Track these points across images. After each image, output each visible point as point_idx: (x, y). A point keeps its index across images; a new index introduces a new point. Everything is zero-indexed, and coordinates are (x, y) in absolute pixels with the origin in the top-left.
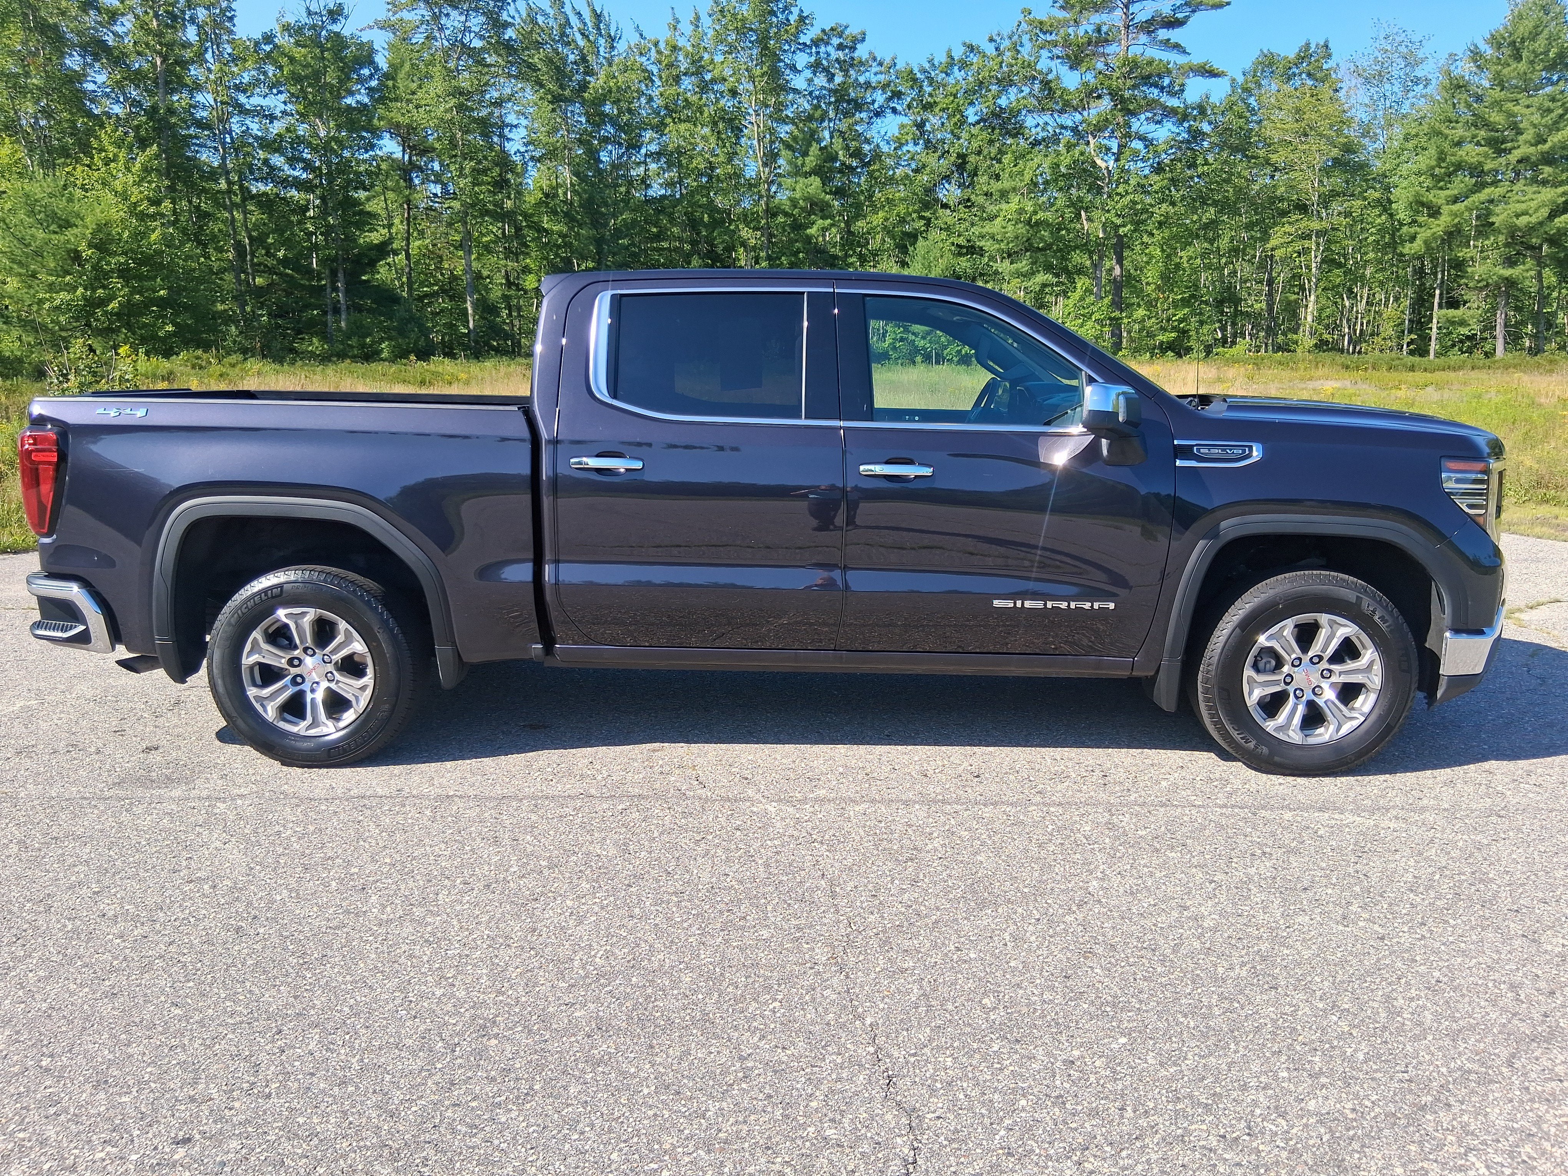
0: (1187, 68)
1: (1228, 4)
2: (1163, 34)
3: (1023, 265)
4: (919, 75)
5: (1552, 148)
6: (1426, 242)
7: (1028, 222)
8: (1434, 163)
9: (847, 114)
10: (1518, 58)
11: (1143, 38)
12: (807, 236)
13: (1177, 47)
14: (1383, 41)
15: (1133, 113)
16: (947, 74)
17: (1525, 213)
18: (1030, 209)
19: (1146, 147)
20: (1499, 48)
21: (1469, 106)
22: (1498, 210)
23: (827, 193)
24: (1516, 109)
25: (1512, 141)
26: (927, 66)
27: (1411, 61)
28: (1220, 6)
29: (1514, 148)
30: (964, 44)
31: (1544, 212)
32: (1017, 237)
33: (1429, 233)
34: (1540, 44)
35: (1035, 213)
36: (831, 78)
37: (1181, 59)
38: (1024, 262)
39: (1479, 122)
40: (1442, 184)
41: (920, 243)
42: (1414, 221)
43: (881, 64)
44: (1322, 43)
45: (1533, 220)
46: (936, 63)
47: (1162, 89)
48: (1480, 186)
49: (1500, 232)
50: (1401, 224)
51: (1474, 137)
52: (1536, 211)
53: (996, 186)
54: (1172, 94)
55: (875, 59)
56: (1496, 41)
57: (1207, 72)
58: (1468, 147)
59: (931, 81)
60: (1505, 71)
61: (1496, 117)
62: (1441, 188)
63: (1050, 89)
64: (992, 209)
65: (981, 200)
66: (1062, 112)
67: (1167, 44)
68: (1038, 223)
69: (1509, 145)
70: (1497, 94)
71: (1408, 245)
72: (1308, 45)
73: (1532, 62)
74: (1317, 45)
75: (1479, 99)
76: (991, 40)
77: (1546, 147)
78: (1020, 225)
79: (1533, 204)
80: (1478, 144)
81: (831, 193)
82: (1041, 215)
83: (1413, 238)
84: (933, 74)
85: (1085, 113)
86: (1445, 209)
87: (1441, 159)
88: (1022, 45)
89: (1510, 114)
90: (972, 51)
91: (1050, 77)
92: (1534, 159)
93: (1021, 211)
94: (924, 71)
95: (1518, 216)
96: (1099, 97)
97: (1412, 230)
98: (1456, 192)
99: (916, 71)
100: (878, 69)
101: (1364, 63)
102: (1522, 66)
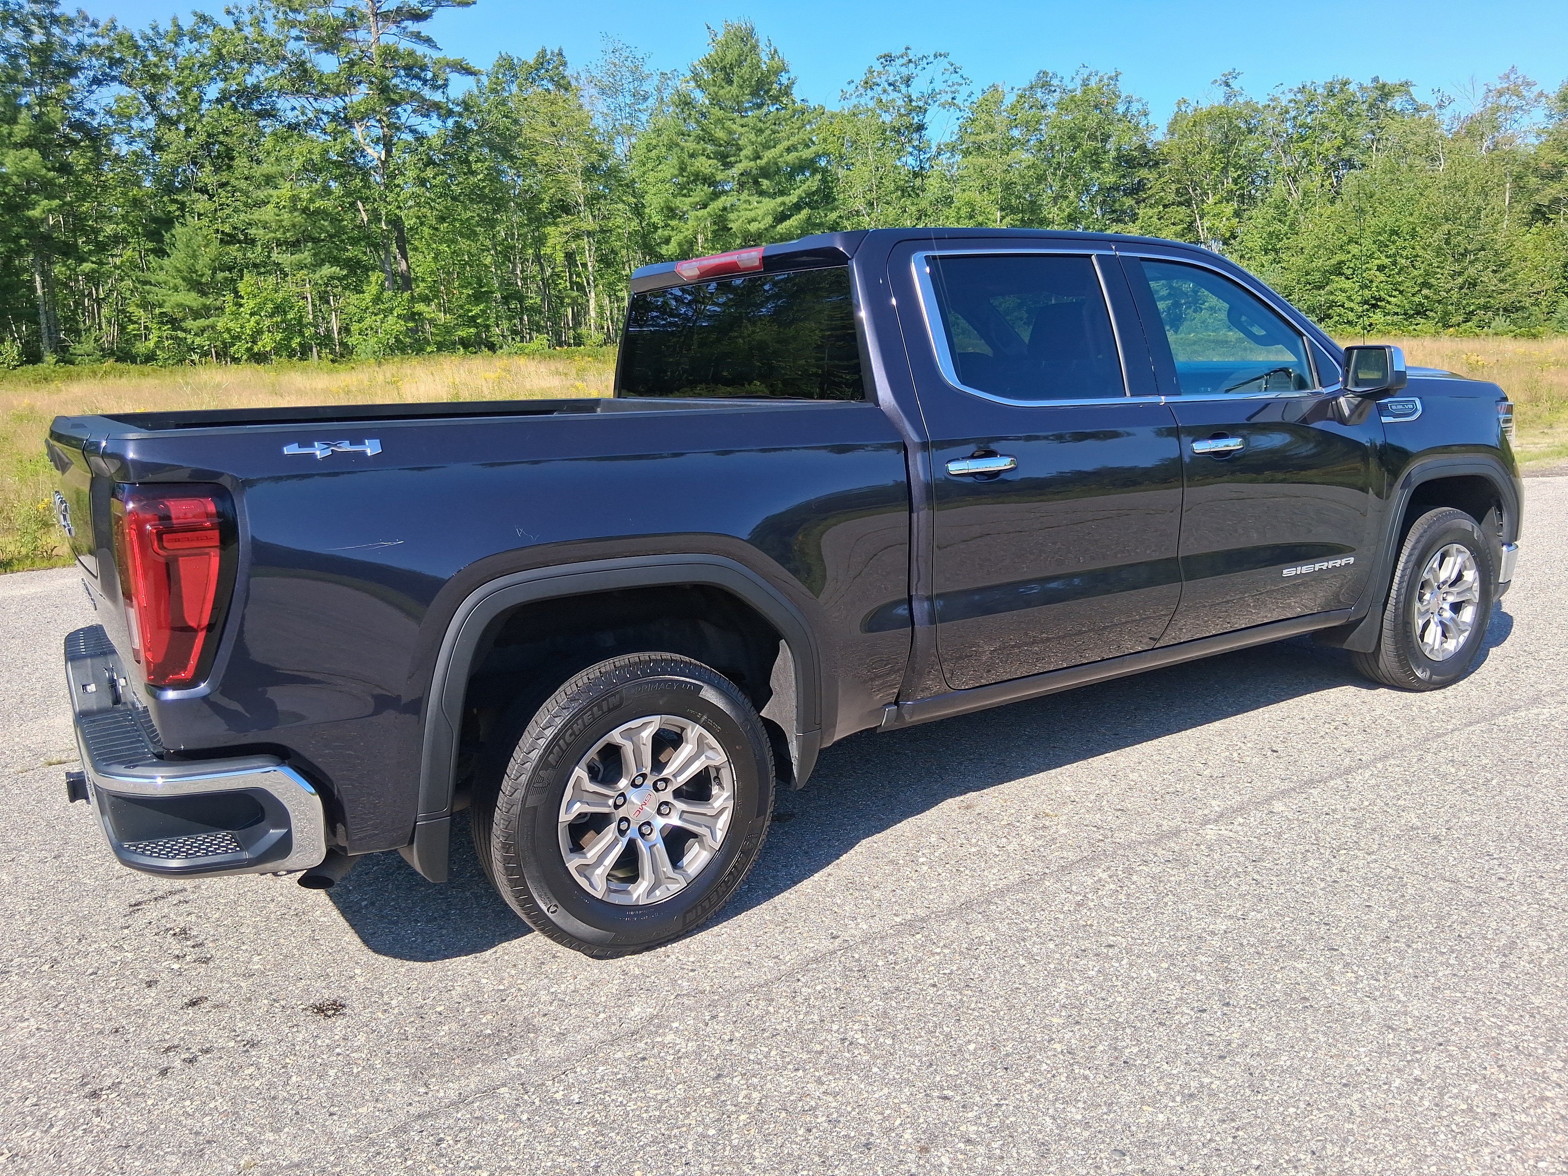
0: (444, 62)
1: (474, 3)
2: (412, 26)
3: (306, 256)
4: (141, 42)
5: (768, 163)
6: (680, 245)
7: (305, 210)
8: (676, 172)
9: (56, 80)
10: (730, 82)
11: (393, 29)
12: (29, 219)
13: (428, 41)
14: (612, 55)
15: (397, 104)
16: (176, 44)
17: (754, 220)
18: (305, 196)
19: (417, 139)
20: (714, 72)
21: (698, 122)
22: (732, 216)
23: (49, 170)
24: (734, 127)
25: (734, 155)
26: (150, 33)
27: (638, 77)
28: (467, 4)
29: (736, 162)
30: (195, 14)
31: (769, 220)
32: (294, 226)
33: (680, 237)
34: (745, 70)
35: (311, 201)
36: (28, 33)
37: (436, 55)
38: (306, 253)
39: (707, 137)
40: (685, 191)
41: (178, 229)
42: (667, 225)
43: (95, 25)
44: (556, 51)
45: (762, 226)
46: (161, 31)
47: (425, 82)
48: (716, 196)
49: (736, 237)
50: (656, 228)
51: (704, 150)
52: (763, 218)
53: (259, 171)
54: (435, 87)
55: (86, 19)
56: (709, 65)
57: (464, 69)
58: (703, 159)
59: (157, 51)
60: (722, 92)
61: (720, 134)
62: (685, 196)
63: (305, 71)
64: (261, 194)
65: (243, 184)
66: (321, 95)
67: (417, 36)
68: (317, 212)
69: (733, 159)
70: (717, 112)
71: (665, 247)
72: (544, 51)
73: (741, 87)
74: (552, 53)
75: (703, 115)
76: (229, 12)
77: (761, 162)
78: (296, 214)
79: (760, 212)
80: (708, 157)
81: (53, 169)
82: (319, 203)
83: (667, 241)
84: (159, 42)
85: (347, 99)
86: (692, 214)
87: (682, 169)
88: (265, 21)
89: (730, 132)
90: (205, 22)
91: (303, 58)
92: (754, 172)
93: (295, 199)
94: (148, 39)
95: (749, 223)
96: (359, 83)
97: (666, 233)
98: (698, 199)
99: (137, 37)
100: (93, 30)
101: (597, 74)
102: (734, 89)
